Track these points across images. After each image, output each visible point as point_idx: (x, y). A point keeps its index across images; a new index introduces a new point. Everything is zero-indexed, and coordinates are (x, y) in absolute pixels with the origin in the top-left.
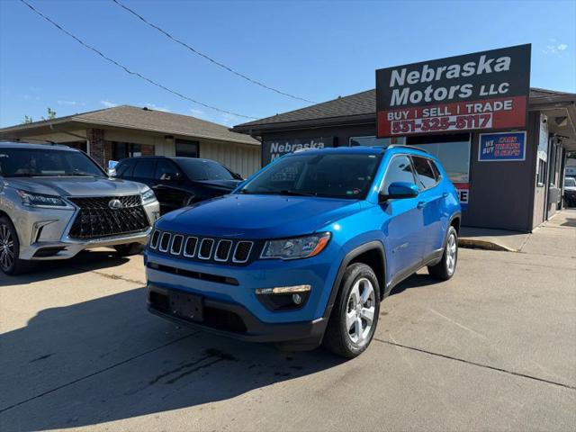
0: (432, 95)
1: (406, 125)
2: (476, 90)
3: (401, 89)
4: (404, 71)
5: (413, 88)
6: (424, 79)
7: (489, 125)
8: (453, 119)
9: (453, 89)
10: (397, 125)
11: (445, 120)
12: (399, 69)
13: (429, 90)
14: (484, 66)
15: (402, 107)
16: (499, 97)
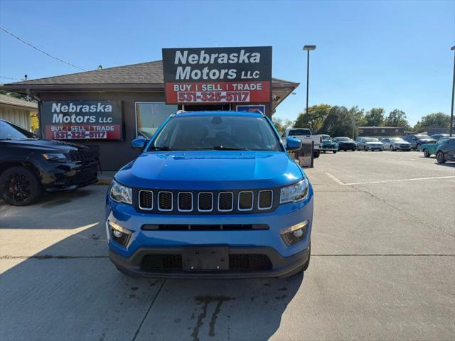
0: (208, 74)
1: (189, 95)
2: (239, 74)
3: (184, 67)
4: (186, 53)
5: (194, 67)
6: (201, 61)
7: (248, 100)
8: (224, 94)
9: (223, 72)
10: (182, 95)
11: (218, 95)
12: (182, 50)
13: (206, 70)
14: (244, 57)
15: (185, 81)
16: (253, 80)
